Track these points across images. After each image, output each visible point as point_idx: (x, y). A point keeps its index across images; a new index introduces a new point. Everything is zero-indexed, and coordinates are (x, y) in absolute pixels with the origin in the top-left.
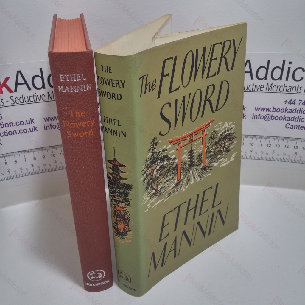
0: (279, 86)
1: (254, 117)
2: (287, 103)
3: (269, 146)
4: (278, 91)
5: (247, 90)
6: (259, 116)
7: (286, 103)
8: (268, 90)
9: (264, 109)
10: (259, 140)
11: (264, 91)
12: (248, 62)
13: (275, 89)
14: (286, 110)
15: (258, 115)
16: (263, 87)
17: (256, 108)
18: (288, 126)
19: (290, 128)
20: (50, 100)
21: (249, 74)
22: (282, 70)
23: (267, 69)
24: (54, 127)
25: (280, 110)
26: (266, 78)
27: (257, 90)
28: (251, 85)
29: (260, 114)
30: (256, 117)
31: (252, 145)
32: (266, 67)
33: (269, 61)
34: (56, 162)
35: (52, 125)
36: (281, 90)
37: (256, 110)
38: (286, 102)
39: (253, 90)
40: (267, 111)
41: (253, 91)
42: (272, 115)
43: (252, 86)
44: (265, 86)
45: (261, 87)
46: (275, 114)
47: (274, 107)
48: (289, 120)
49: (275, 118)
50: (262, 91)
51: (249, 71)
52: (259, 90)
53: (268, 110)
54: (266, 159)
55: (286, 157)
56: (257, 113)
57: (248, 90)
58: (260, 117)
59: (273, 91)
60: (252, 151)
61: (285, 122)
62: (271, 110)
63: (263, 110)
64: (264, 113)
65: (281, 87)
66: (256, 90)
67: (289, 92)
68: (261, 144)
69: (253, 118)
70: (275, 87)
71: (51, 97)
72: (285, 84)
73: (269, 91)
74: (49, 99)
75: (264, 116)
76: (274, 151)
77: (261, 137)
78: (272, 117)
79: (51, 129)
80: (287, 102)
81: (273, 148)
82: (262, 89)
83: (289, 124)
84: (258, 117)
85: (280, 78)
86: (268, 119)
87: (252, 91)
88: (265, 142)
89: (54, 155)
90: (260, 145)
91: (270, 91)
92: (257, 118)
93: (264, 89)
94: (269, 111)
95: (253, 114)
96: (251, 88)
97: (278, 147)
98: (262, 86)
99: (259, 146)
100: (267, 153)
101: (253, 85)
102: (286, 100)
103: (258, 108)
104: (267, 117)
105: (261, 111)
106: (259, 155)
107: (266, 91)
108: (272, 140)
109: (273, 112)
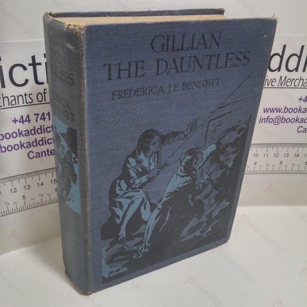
0: (294, 79)
2: (302, 101)
3: (276, 155)
4: (293, 86)
6: (268, 118)
7: (300, 101)
8: (281, 85)
9: (274, 109)
10: (265, 149)
11: (276, 86)
13: (289, 84)
14: (300, 110)
15: (266, 118)
16: (275, 81)
17: (264, 109)
18: (301, 129)
19: (303, 132)
22: (300, 58)
23: (282, 57)
25: (293, 111)
26: (279, 69)
27: (268, 85)
29: (269, 116)
30: (264, 120)
31: (257, 156)
32: (281, 55)
33: (285, 46)
36: (297, 84)
37: (264, 112)
38: (300, 99)
40: (277, 112)
42: (283, 117)
44: (278, 80)
45: (272, 82)
46: (287, 116)
47: (286, 106)
48: (302, 122)
49: (286, 121)
50: (274, 86)
52: (270, 86)
53: (279, 110)
54: (272, 173)
55: (295, 168)
56: (265, 115)
58: (268, 120)
59: (287, 86)
60: (255, 164)
61: (298, 125)
62: (283, 110)
63: (272, 110)
64: (273, 115)
65: (296, 80)
66: (266, 86)
67: (305, 86)
68: (268, 154)
69: (260, 122)
70: (289, 80)
72: (301, 77)
75: (273, 119)
76: (281, 162)
77: (268, 145)
78: (283, 119)
80: (302, 99)
82: (273, 84)
83: (302, 127)
84: (266, 120)
85: (297, 69)
86: (277, 122)
88: (272, 151)
90: (266, 155)
91: (282, 86)
92: (264, 122)
93: (276, 84)
94: (280, 112)
95: (261, 117)
97: (287, 157)
98: (274, 80)
99: (264, 156)
100: (273, 165)
102: (301, 97)
103: (267, 109)
104: (277, 120)
105: (271, 112)
106: (264, 168)
107: (278, 86)
108: (280, 149)
109: (284, 112)
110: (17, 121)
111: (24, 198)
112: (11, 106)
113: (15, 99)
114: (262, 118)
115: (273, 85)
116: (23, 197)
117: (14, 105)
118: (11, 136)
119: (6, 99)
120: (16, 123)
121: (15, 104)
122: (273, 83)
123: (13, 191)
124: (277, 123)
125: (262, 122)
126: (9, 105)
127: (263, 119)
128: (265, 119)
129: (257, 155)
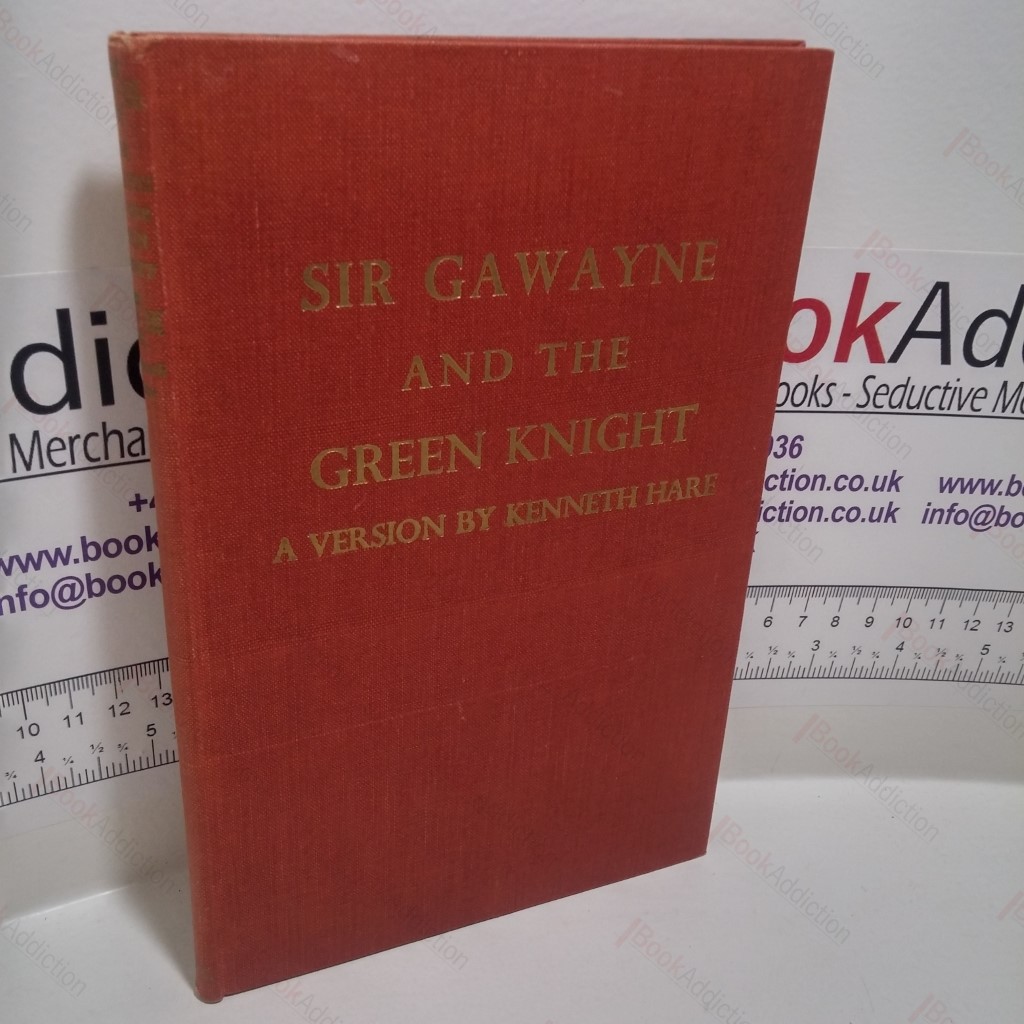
1: (930, 515)
3: (972, 626)
5: (918, 406)
6: (951, 510)
8: (1004, 409)
9: (974, 484)
10: (935, 604)
11: (986, 410)
12: (940, 291)
15: (946, 507)
16: (985, 397)
17: (942, 479)
20: (21, 471)
21: (938, 342)
23: (1012, 323)
24: (39, 598)
26: (1000, 359)
27: (960, 408)
28: (939, 387)
29: (956, 504)
30: (938, 514)
31: (907, 624)
32: (1010, 315)
34: (40, 758)
35: (29, 590)
37: (942, 490)
39: (941, 408)
40: (983, 491)
41: (942, 412)
42: (1003, 507)
43: (942, 391)
44: (994, 391)
45: (974, 397)
47: (1013, 476)
49: (1011, 520)
50: (979, 410)
51: (938, 328)
52: (966, 410)
53: (991, 487)
54: (956, 677)
56: (944, 501)
57: (922, 409)
58: (953, 514)
60: (900, 648)
62: (1003, 488)
63: (969, 486)
64: (970, 502)
66: (954, 410)
68: (943, 621)
69: (924, 522)
71: (27, 459)
73: (1006, 414)
74: (15, 471)
75: (970, 514)
76: (986, 648)
77: (946, 592)
78: (1001, 514)
79: (23, 608)
81: (987, 633)
82: (978, 404)
84: (946, 514)
86: (983, 523)
87: (936, 410)
88: (956, 612)
89: (34, 730)
90: (937, 624)
91: (1008, 413)
92: (939, 522)
94: (992, 493)
95: (929, 504)
96: (935, 399)
97: (1006, 631)
98: (981, 394)
99: (932, 627)
100: (958, 655)
101: (947, 388)
103: (950, 480)
104: (983, 516)
105: (963, 491)
106: (927, 664)
107: (994, 411)
108: (986, 607)
109: (1007, 494)
110: (145, 502)
111: (152, 732)
112: (128, 458)
113: (142, 438)
114: (931, 508)
115: (976, 407)
116: (148, 730)
117: (138, 455)
118: (123, 546)
119: (114, 440)
120: (139, 510)
121: (140, 451)
122: (976, 400)
123: (118, 710)
124: (980, 527)
125: (931, 522)
126: (123, 456)
127: (935, 511)
128: (942, 511)
129: (908, 621)
